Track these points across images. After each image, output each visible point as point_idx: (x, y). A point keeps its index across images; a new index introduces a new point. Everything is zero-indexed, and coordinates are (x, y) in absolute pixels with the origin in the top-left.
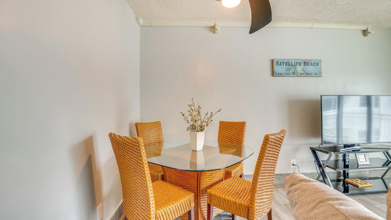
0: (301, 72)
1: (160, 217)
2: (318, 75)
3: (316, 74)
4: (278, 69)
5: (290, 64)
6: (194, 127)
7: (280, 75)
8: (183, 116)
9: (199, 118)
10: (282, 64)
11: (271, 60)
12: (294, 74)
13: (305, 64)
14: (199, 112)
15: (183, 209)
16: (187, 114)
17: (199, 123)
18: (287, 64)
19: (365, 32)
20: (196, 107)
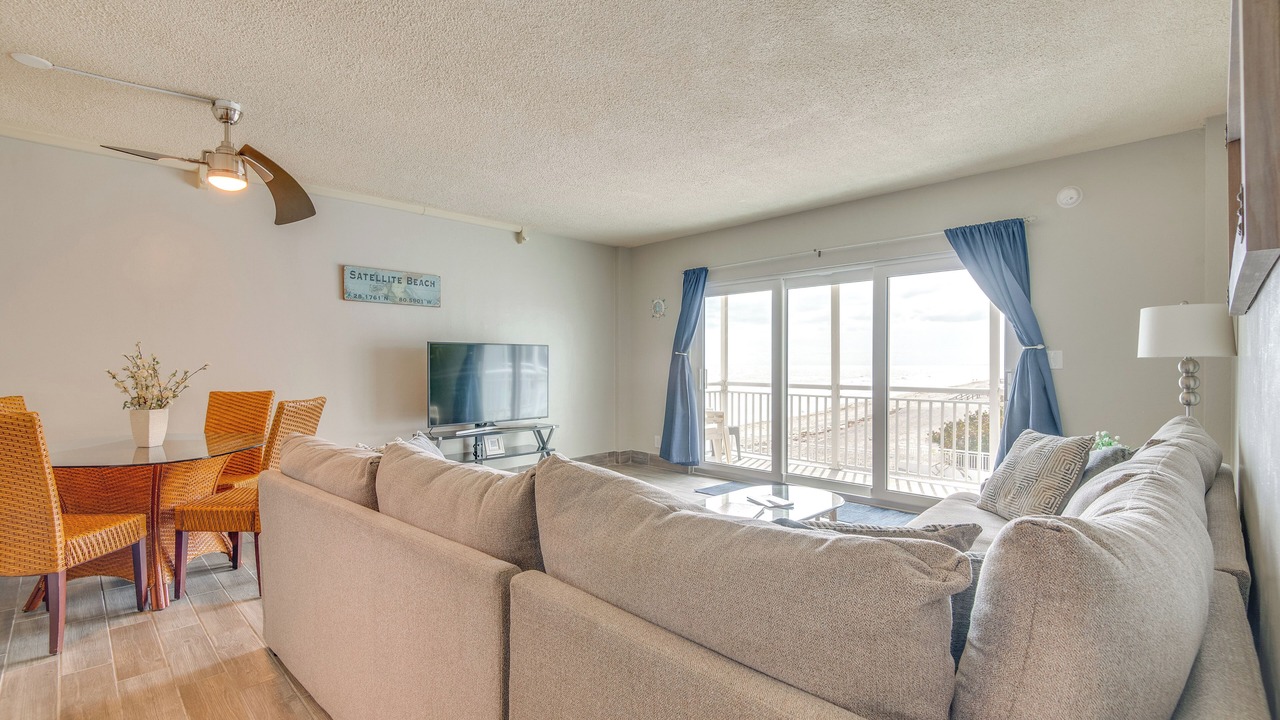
0: (402, 296)
1: (75, 548)
2: (434, 303)
3: (429, 302)
4: (353, 286)
5: (380, 278)
6: (142, 401)
7: (358, 297)
8: (114, 378)
9: (154, 382)
10: (363, 277)
11: (340, 266)
12: (386, 298)
13: (410, 280)
14: (154, 370)
15: (122, 538)
16: (122, 375)
17: (156, 392)
18: (374, 278)
19: (518, 236)
20: (147, 360)
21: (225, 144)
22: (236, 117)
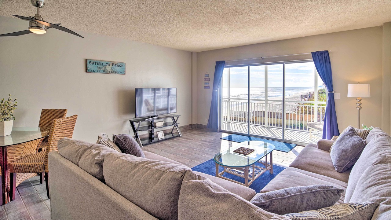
0: (110, 70)
2: (123, 73)
3: (121, 73)
4: (90, 67)
5: (101, 64)
7: (92, 71)
10: (95, 64)
11: (85, 59)
12: (104, 71)
13: (113, 65)
18: (99, 64)
21: (37, 15)
22: (42, 5)
